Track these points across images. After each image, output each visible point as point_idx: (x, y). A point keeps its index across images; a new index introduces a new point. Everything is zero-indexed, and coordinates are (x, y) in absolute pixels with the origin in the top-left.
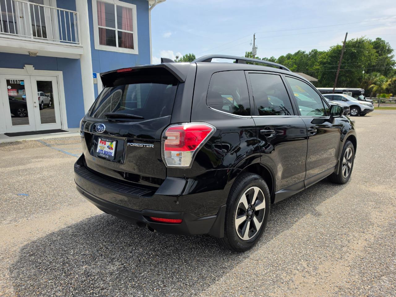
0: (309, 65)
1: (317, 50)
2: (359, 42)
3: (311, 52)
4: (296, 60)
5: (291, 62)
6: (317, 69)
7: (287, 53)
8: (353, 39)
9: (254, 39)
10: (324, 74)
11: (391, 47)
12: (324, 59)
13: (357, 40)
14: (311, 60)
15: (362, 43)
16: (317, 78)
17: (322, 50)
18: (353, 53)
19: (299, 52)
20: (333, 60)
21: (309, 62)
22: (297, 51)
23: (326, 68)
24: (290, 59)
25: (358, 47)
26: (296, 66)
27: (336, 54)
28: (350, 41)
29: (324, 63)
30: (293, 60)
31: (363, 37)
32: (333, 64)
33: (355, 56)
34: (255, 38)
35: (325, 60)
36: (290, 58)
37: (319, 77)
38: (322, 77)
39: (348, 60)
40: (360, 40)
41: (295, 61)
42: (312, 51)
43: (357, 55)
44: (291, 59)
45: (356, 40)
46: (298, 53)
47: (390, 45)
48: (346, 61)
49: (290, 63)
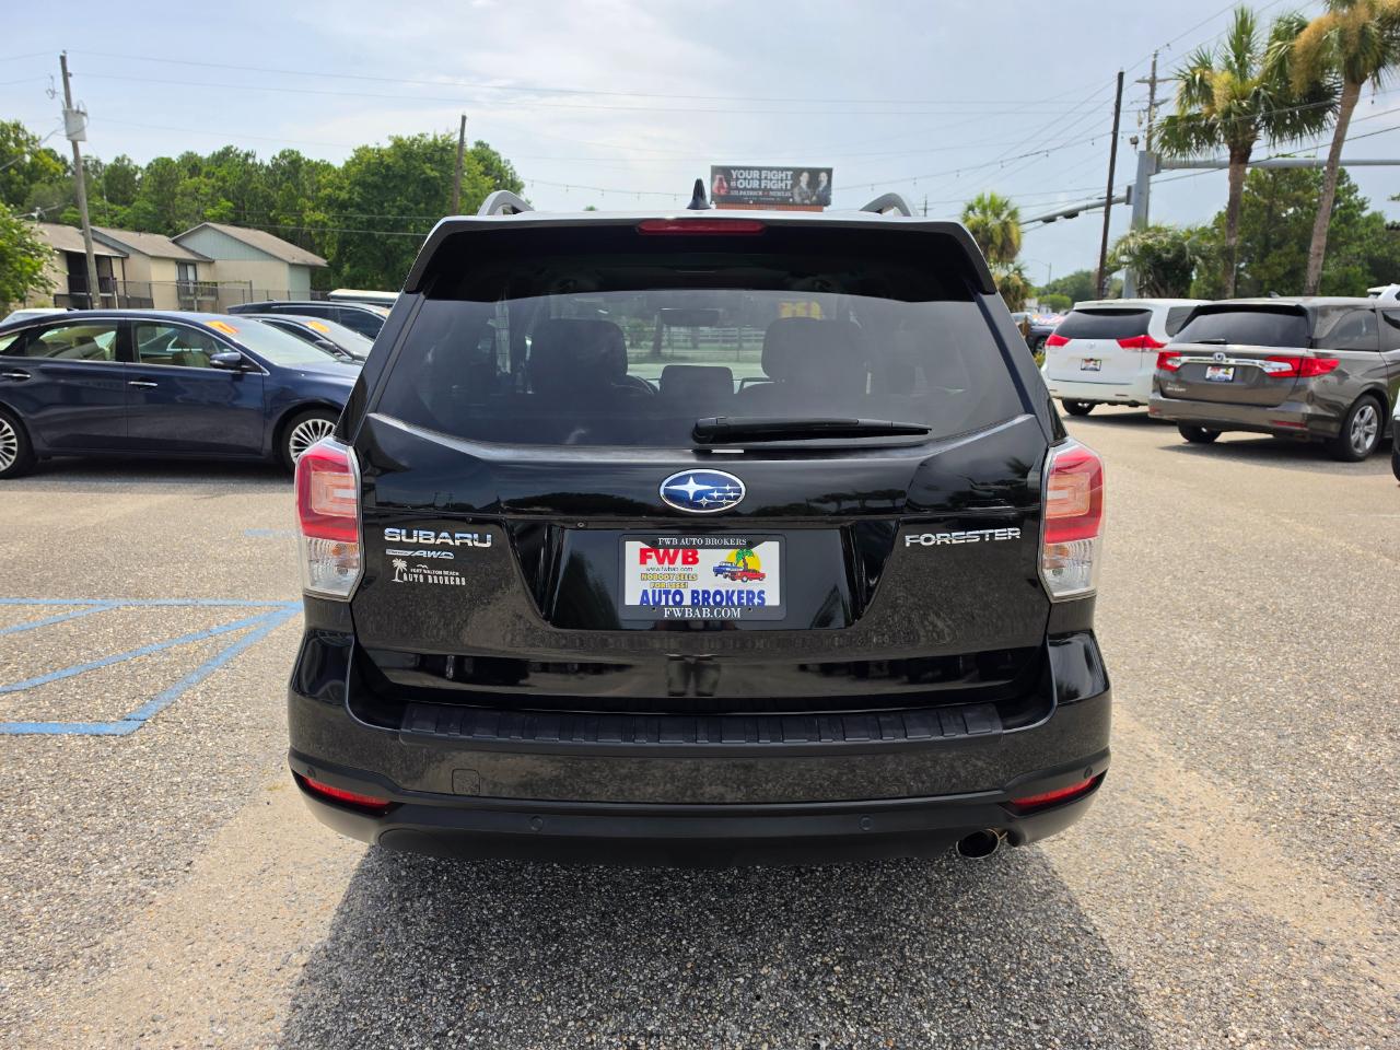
0: (279, 204)
1: (298, 153)
2: (443, 149)
3: (277, 156)
4: (223, 180)
5: (206, 185)
6: (317, 222)
7: (182, 152)
8: (422, 135)
9: (66, 75)
10: (344, 243)
11: (518, 174)
12: (341, 188)
13: (435, 139)
14: (283, 187)
15: (451, 151)
16: (324, 257)
17: (315, 158)
18: (427, 180)
19: (227, 151)
20: (370, 197)
21: (277, 196)
22: (219, 148)
23: (351, 223)
24: (199, 174)
25: (442, 162)
26: (230, 204)
27: (376, 178)
28: (416, 140)
29: (343, 206)
30: (213, 180)
31: (452, 134)
32: (373, 213)
33: (437, 192)
34: (69, 70)
35: (344, 195)
36: (200, 170)
37: (332, 251)
38: (341, 253)
39: (417, 203)
40: (443, 141)
41: (220, 184)
42: (283, 155)
43: (441, 189)
44: (203, 174)
45: (430, 138)
46: (224, 156)
47: (515, 169)
48: (412, 205)
49: (204, 190)
